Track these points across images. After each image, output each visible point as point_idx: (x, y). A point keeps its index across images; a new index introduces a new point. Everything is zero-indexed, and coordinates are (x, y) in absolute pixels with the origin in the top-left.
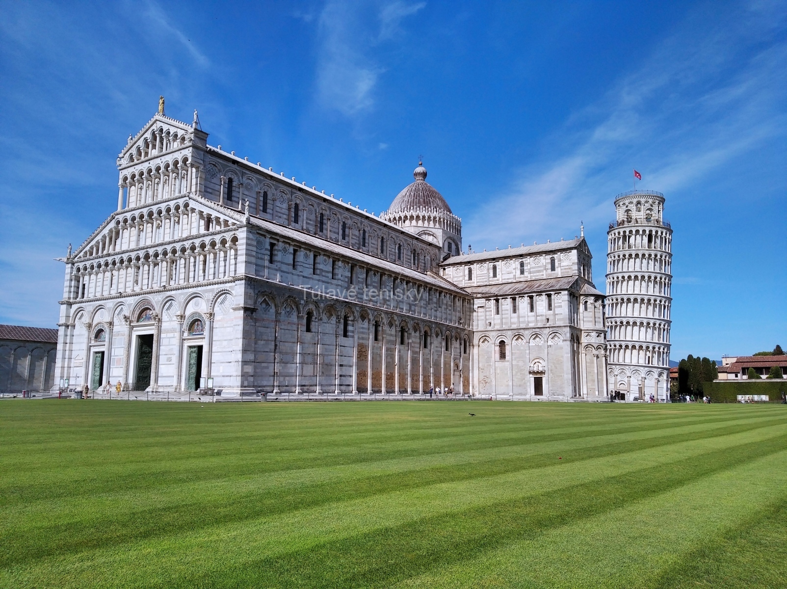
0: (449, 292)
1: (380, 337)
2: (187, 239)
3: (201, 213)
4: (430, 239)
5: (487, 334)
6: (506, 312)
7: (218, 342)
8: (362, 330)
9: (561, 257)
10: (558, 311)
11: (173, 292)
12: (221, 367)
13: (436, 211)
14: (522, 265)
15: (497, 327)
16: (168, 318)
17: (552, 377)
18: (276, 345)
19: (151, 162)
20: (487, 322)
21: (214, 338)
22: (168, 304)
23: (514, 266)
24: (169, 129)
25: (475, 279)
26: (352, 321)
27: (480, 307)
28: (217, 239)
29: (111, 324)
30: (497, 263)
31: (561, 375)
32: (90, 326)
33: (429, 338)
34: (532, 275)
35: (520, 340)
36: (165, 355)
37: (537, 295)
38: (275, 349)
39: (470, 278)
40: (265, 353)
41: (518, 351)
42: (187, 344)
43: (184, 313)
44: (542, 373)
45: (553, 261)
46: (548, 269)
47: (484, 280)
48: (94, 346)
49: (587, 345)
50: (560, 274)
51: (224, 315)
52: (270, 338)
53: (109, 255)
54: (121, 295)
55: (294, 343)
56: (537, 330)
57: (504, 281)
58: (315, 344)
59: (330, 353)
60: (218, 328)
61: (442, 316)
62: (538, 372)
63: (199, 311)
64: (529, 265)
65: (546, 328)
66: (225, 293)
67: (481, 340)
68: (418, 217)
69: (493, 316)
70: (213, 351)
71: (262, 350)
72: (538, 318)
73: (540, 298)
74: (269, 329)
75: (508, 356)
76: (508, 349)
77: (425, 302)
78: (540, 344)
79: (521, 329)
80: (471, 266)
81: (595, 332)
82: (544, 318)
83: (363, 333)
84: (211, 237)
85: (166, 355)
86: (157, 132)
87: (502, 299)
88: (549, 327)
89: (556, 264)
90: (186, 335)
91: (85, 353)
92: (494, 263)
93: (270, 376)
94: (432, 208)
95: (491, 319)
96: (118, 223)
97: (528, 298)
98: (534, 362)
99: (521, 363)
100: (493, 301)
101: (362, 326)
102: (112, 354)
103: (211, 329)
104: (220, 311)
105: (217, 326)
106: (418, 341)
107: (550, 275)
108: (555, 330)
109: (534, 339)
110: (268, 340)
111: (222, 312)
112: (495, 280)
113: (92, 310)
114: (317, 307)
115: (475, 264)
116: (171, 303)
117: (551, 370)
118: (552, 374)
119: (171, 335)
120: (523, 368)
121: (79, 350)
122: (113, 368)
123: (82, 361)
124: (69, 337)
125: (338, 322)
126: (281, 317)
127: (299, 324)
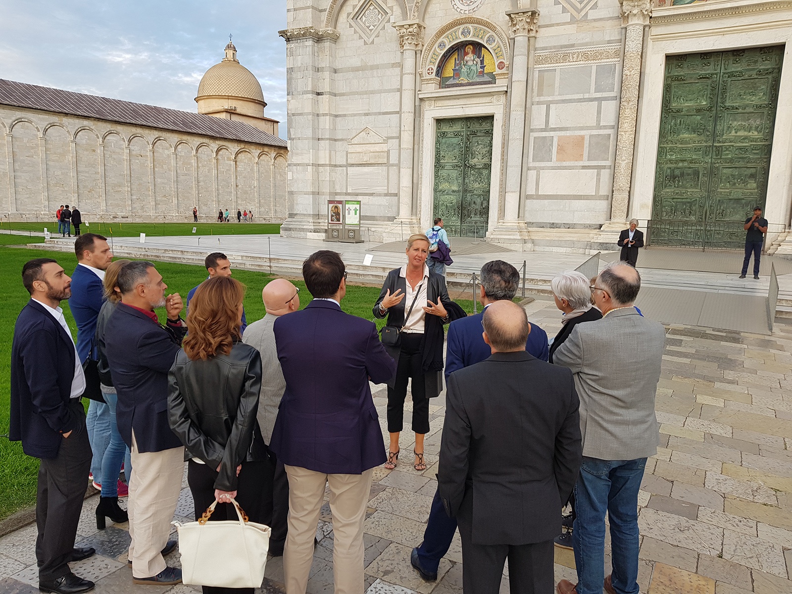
29: (532, 18)
32: (412, 34)
48: (434, 99)
91: (408, 119)
102: (537, 123)
121: (366, 114)
122: (543, 168)
123: (384, 147)
124: (327, 75)
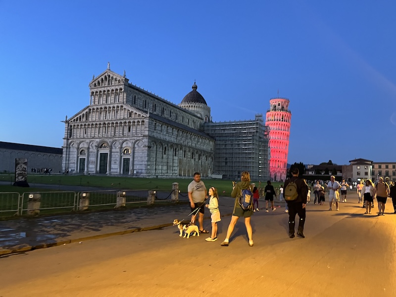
1: (186, 156)
2: (122, 119)
3: (129, 110)
7: (136, 158)
11: (117, 139)
12: (138, 166)
16: (114, 147)
19: (105, 88)
24: (113, 76)
26: (177, 150)
29: (88, 148)
32: (78, 148)
33: (201, 156)
38: (156, 160)
42: (123, 158)
43: (122, 146)
48: (80, 156)
53: (86, 122)
55: (161, 158)
58: (167, 159)
59: (171, 162)
60: (136, 152)
61: (205, 148)
63: (128, 146)
66: (139, 140)
68: (194, 106)
70: (134, 160)
71: (152, 161)
74: (154, 154)
77: (200, 143)
83: (181, 155)
84: (134, 120)
85: (114, 161)
86: (107, 76)
90: (123, 154)
91: (76, 159)
93: (154, 170)
94: (200, 103)
96: (90, 110)
101: (180, 152)
102: (89, 160)
106: (198, 157)
110: (154, 158)
111: (138, 147)
113: (79, 142)
116: (116, 142)
119: (116, 154)
121: (72, 157)
122: (90, 165)
123: (74, 161)
124: (68, 152)
125: (174, 151)
126: (158, 149)
127: (163, 152)
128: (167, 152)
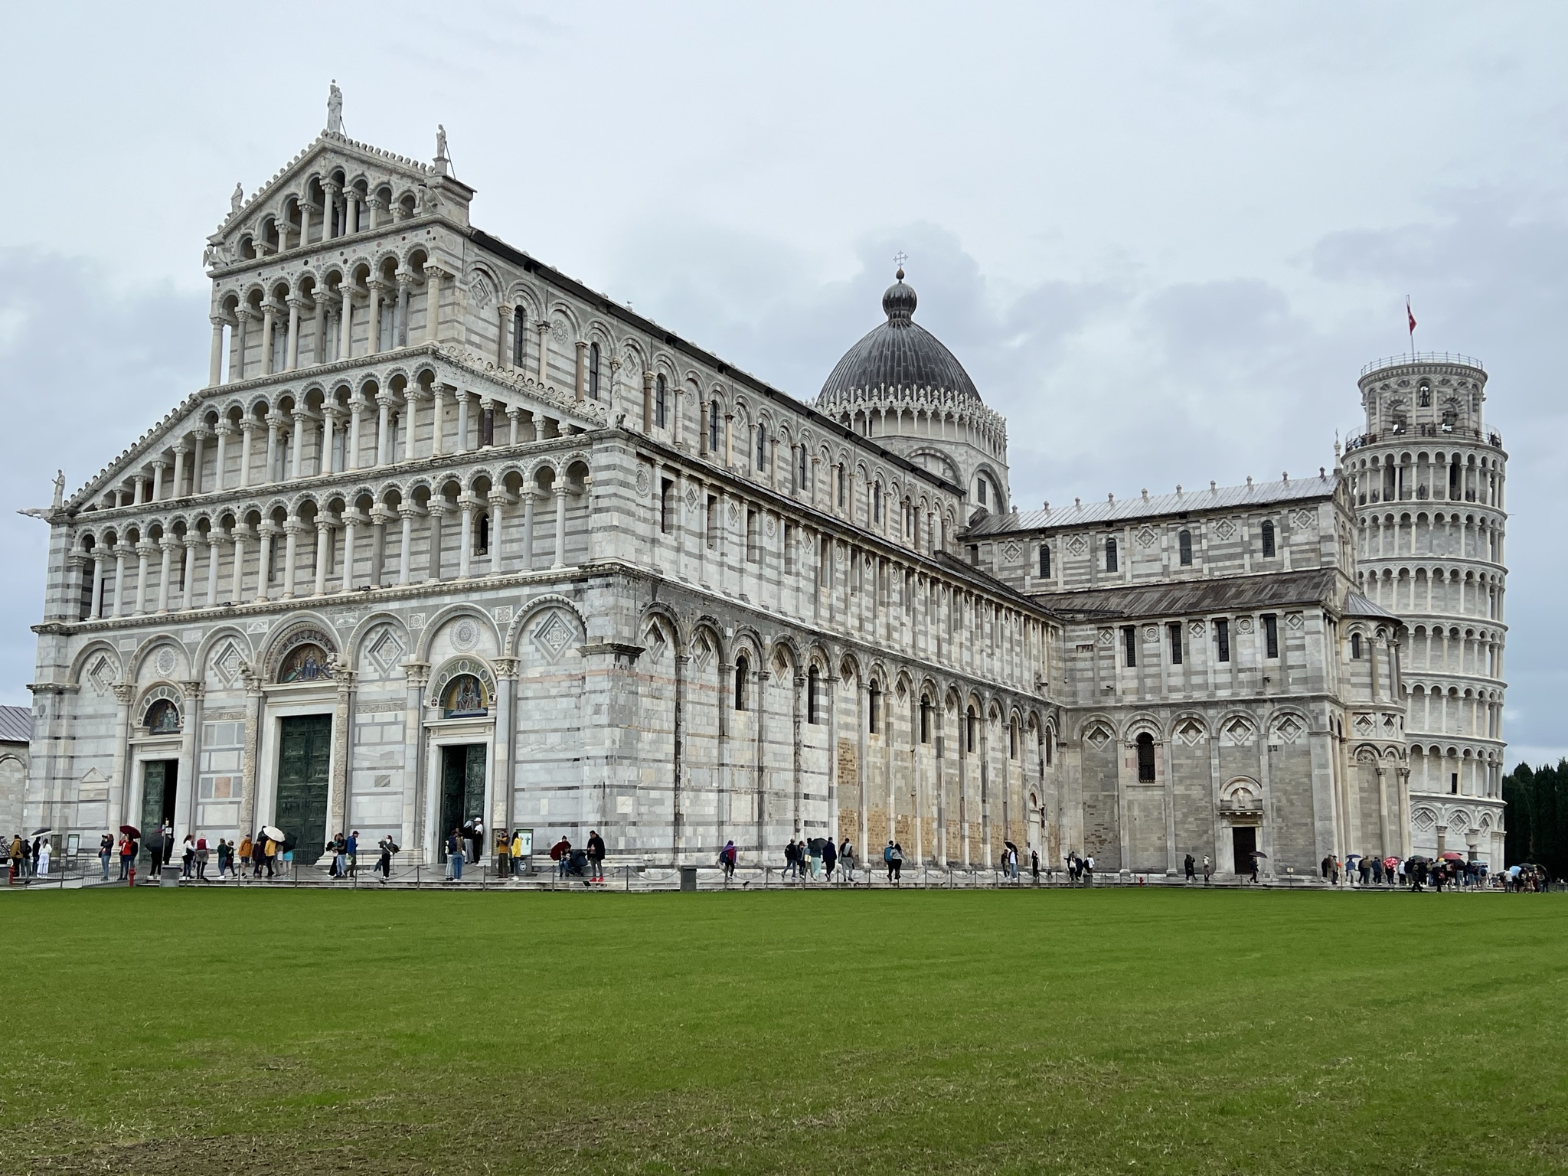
0: (1016, 609)
1: (881, 725)
2: (432, 466)
3: (474, 398)
4: (936, 469)
5: (1104, 716)
6: (1155, 660)
7: (533, 737)
8: (844, 706)
9: (1291, 522)
10: (1294, 658)
11: (393, 606)
12: (544, 802)
13: (953, 399)
14: (1185, 539)
15: (1130, 699)
16: (376, 671)
17: (1281, 828)
18: (678, 744)
19: (313, 261)
20: (1104, 685)
21: (522, 726)
22: (374, 636)
23: (1165, 541)
24: (363, 175)
25: (1060, 574)
26: (825, 680)
27: (1084, 647)
28: (527, 467)
29: (197, 686)
30: (1117, 535)
31: (1304, 821)
32: (126, 693)
33: (977, 726)
34: (1213, 565)
35: (1192, 732)
36: (369, 769)
37: (1238, 618)
38: (677, 752)
39: (1045, 572)
40: (656, 764)
41: (1190, 761)
42: (435, 742)
43: (427, 661)
44: (1255, 816)
45: (1268, 532)
46: (1254, 551)
47: (1084, 577)
48: (142, 745)
49: (1362, 745)
50: (1287, 563)
51: (549, 664)
52: (665, 727)
53: (186, 504)
54: (229, 613)
55: (712, 737)
56: (1240, 707)
57: (1137, 582)
58: (753, 740)
59: (783, 765)
60: (532, 698)
61: (1003, 669)
62: (1244, 815)
63: (473, 654)
64: (1204, 541)
65: (1265, 701)
66: (550, 608)
67: (1088, 733)
68: (907, 413)
69: (1118, 670)
70: (519, 757)
71: (650, 756)
72: (1242, 676)
73: (1245, 625)
74: (663, 702)
75: (1163, 773)
76: (1161, 758)
77: (969, 634)
78: (1247, 744)
79: (1196, 704)
80: (1049, 542)
81: (1379, 715)
82: (1259, 676)
83: (847, 712)
84: (510, 463)
85: (374, 769)
86: (327, 181)
87: (1144, 625)
88: (1272, 700)
89: (1278, 539)
90: (434, 716)
91: (118, 762)
92: (1111, 533)
93: (667, 824)
94: (942, 390)
95: (1114, 678)
96: (212, 418)
97: (1214, 626)
98: (1231, 789)
99: (1196, 792)
100: (1117, 631)
101: (843, 694)
102: (204, 767)
103: (514, 700)
104: (538, 656)
105: (529, 694)
106: (956, 733)
107: (1263, 567)
108: (1288, 707)
109: (1230, 730)
110: (660, 732)
111: (543, 657)
112: (1113, 579)
113: (137, 650)
114: (758, 644)
115: (1059, 537)
116: (386, 632)
117: (1279, 810)
118: (1280, 820)
119: (388, 716)
120: (1203, 803)
121: (95, 756)
122: (207, 803)
123: (105, 786)
124: (64, 722)
125: (798, 684)
126: (689, 671)
127: (722, 690)
128: (751, 689)
